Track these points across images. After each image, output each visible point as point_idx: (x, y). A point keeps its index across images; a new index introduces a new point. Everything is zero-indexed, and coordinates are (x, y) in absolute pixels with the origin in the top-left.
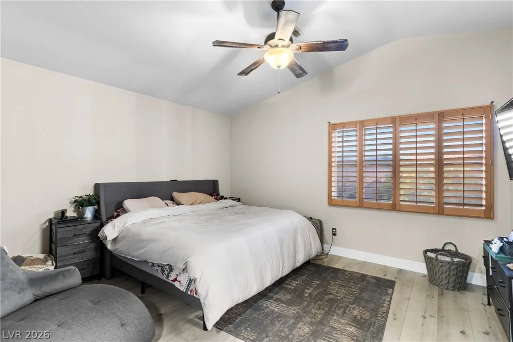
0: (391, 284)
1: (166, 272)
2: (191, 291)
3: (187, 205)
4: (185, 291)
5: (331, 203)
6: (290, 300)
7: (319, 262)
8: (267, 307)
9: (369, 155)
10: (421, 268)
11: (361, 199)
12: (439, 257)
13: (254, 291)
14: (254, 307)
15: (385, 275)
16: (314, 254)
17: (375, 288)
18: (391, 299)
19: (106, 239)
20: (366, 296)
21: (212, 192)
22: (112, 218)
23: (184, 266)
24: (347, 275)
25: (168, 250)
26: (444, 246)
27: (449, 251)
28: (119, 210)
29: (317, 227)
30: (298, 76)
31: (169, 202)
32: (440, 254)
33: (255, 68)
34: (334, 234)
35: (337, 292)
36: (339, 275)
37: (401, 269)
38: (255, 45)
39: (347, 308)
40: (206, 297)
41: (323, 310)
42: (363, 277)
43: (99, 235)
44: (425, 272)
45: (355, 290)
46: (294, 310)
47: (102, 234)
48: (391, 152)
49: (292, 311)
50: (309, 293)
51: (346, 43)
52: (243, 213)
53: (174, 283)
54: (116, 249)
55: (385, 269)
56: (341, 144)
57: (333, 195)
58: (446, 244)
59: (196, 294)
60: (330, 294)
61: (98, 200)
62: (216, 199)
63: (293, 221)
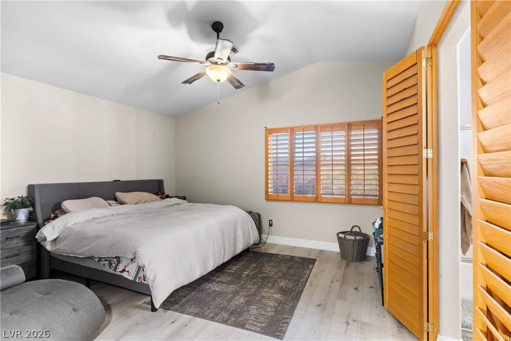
0: (313, 261)
1: (114, 265)
2: (139, 279)
3: (131, 204)
4: (133, 279)
5: (268, 198)
6: (230, 280)
7: (257, 250)
8: (209, 289)
9: (298, 156)
10: (335, 247)
11: (292, 193)
12: (347, 236)
13: (197, 275)
14: (198, 289)
15: (309, 255)
16: (252, 242)
17: (300, 266)
18: (310, 272)
19: (46, 240)
20: (292, 272)
21: (157, 191)
22: (48, 220)
23: (133, 256)
24: (279, 258)
25: (116, 244)
26: (352, 229)
27: (356, 232)
28: (57, 210)
29: (256, 220)
30: (237, 87)
31: (111, 202)
32: (348, 235)
33: (198, 79)
34: (271, 225)
35: (269, 272)
36: (273, 259)
37: (322, 250)
38: (197, 61)
39: (275, 282)
40: (154, 281)
41: (257, 285)
42: (292, 258)
43: (36, 237)
44: (338, 250)
45: (284, 268)
46: (233, 288)
47: (40, 235)
48: (314, 154)
49: (231, 288)
50: (247, 274)
51: (273, 66)
52: (189, 210)
53: (122, 274)
54: (58, 249)
55: (310, 250)
56: (275, 147)
57: (269, 191)
58: (353, 227)
59: (145, 280)
60: (264, 273)
61: (33, 201)
62: (161, 198)
63: (233, 214)
